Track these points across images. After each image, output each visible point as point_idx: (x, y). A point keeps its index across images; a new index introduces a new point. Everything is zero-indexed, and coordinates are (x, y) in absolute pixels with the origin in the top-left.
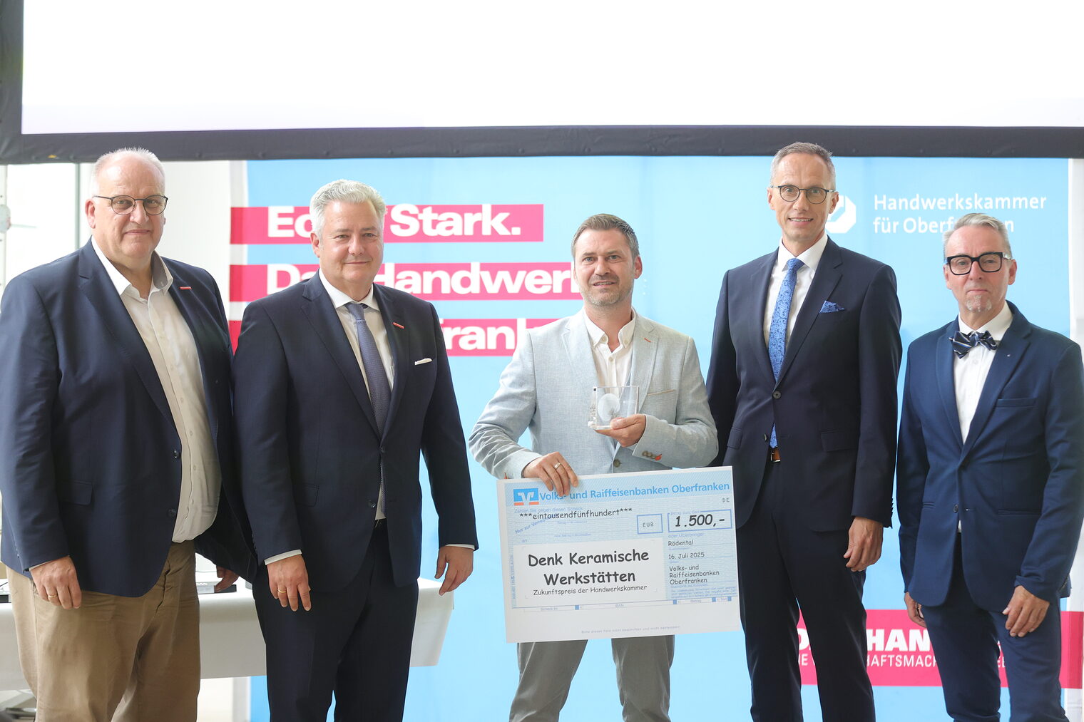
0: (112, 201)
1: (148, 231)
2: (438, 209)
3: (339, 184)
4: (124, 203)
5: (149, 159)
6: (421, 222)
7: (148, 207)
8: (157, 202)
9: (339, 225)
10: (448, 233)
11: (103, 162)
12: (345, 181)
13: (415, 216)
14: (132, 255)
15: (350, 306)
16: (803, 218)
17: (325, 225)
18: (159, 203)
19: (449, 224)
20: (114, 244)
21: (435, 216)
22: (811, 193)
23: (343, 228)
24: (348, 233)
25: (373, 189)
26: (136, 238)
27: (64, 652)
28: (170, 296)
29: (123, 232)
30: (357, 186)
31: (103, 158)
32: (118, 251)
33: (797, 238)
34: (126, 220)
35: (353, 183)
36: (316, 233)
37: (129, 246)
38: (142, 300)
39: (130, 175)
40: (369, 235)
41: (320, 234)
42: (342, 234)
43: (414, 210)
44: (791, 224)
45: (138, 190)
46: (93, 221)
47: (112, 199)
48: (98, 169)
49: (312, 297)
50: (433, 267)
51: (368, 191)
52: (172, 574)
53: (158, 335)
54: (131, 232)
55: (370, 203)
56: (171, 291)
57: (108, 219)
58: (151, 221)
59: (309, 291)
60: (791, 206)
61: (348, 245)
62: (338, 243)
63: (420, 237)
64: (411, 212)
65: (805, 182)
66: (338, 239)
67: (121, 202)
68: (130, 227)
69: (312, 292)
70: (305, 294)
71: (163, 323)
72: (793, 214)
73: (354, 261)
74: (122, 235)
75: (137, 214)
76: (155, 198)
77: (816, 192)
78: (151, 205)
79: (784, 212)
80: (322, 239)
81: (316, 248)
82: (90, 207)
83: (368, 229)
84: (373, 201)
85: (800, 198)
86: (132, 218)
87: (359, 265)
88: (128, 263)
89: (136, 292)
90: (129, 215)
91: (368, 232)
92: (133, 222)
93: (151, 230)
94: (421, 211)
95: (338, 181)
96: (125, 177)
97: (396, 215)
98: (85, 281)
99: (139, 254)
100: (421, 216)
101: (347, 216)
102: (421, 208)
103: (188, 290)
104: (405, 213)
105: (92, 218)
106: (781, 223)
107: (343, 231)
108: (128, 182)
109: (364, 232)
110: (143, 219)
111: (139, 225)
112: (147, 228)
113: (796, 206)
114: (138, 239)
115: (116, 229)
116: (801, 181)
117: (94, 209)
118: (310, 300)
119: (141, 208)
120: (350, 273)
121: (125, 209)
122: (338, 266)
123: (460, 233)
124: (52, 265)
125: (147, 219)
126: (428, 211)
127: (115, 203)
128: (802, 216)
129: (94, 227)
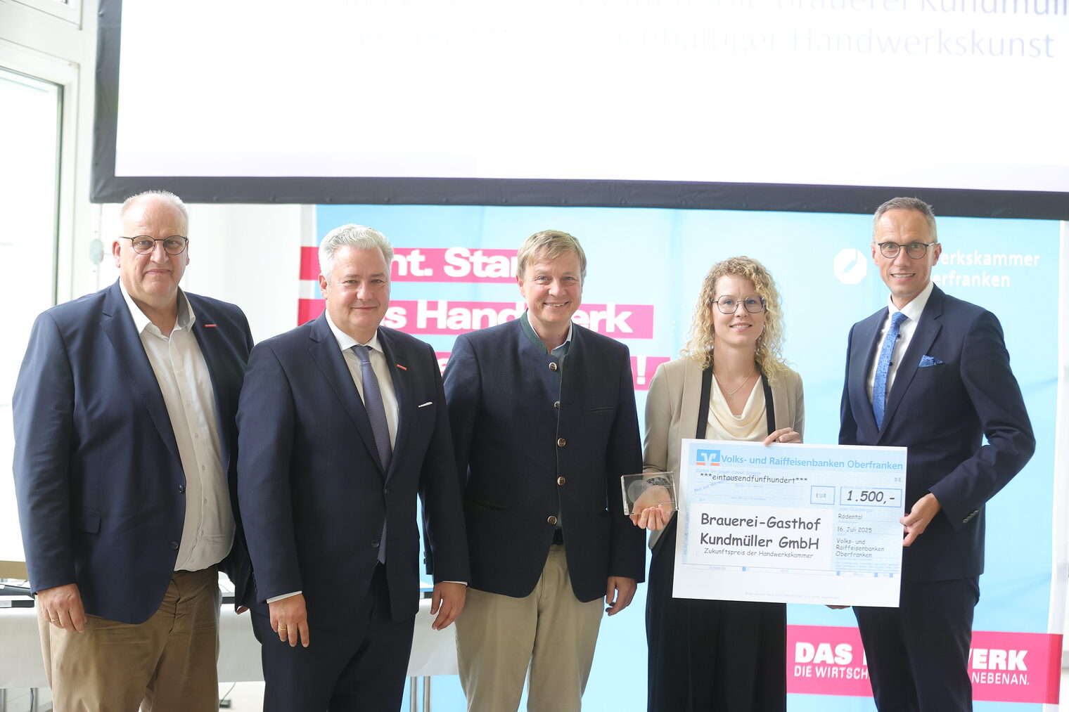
0: (134, 241)
1: (169, 271)
2: (488, 253)
3: (350, 230)
4: (146, 243)
5: (172, 202)
6: (472, 264)
7: (170, 248)
8: (177, 242)
9: (348, 271)
10: (496, 275)
11: (130, 204)
12: (355, 226)
13: (467, 258)
14: (152, 293)
15: (357, 349)
16: (906, 274)
17: (334, 269)
18: (180, 244)
19: (498, 266)
20: (136, 282)
21: (485, 259)
22: (911, 249)
23: (352, 273)
24: (357, 279)
25: (382, 234)
26: (155, 278)
27: (75, 671)
28: (193, 333)
29: (144, 271)
30: (367, 232)
31: (130, 200)
32: (140, 289)
33: (900, 294)
34: (147, 261)
35: (364, 229)
36: (325, 276)
37: (149, 285)
38: (163, 337)
39: (151, 217)
40: (377, 281)
41: (328, 277)
42: (353, 279)
43: (466, 253)
44: (893, 280)
45: (159, 231)
46: (119, 260)
47: (133, 239)
48: (125, 209)
49: (319, 340)
50: (481, 306)
51: (378, 237)
52: (183, 602)
53: (176, 372)
54: (151, 271)
55: (380, 250)
56: (194, 328)
57: (131, 257)
58: (171, 262)
59: (315, 334)
60: (892, 264)
61: (357, 290)
62: (346, 287)
63: (471, 278)
64: (463, 255)
65: (905, 237)
66: (347, 284)
67: (143, 242)
68: (150, 267)
69: (318, 334)
70: (311, 336)
71: (183, 360)
72: (895, 270)
73: (362, 306)
74: (143, 275)
75: (157, 254)
76: (176, 240)
77: (916, 247)
78: (171, 246)
79: (886, 268)
80: (330, 282)
81: (324, 290)
82: (117, 248)
83: (377, 275)
84: (382, 247)
85: (901, 255)
86: (152, 258)
87: (365, 311)
88: (150, 301)
89: (156, 330)
90: (150, 255)
91: (377, 278)
92: (154, 262)
93: (171, 269)
94: (472, 254)
95: (348, 226)
96: (147, 218)
97: (449, 257)
98: (107, 318)
99: (160, 292)
100: (472, 259)
101: (357, 262)
102: (472, 251)
103: (214, 327)
104: (458, 255)
105: (118, 257)
106: (884, 280)
107: (353, 276)
108: (149, 224)
109: (374, 278)
110: (162, 259)
111: (159, 265)
112: (167, 267)
113: (897, 262)
114: (158, 278)
115: (138, 269)
116: (900, 236)
117: (120, 248)
118: (317, 343)
119: (160, 248)
120: (356, 319)
121: (146, 249)
122: (345, 310)
123: (507, 276)
124: (79, 301)
125: (166, 259)
126: (478, 254)
127: (136, 243)
128: (903, 272)
129: (119, 267)
